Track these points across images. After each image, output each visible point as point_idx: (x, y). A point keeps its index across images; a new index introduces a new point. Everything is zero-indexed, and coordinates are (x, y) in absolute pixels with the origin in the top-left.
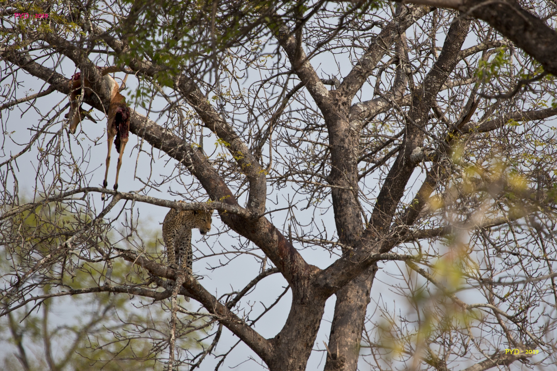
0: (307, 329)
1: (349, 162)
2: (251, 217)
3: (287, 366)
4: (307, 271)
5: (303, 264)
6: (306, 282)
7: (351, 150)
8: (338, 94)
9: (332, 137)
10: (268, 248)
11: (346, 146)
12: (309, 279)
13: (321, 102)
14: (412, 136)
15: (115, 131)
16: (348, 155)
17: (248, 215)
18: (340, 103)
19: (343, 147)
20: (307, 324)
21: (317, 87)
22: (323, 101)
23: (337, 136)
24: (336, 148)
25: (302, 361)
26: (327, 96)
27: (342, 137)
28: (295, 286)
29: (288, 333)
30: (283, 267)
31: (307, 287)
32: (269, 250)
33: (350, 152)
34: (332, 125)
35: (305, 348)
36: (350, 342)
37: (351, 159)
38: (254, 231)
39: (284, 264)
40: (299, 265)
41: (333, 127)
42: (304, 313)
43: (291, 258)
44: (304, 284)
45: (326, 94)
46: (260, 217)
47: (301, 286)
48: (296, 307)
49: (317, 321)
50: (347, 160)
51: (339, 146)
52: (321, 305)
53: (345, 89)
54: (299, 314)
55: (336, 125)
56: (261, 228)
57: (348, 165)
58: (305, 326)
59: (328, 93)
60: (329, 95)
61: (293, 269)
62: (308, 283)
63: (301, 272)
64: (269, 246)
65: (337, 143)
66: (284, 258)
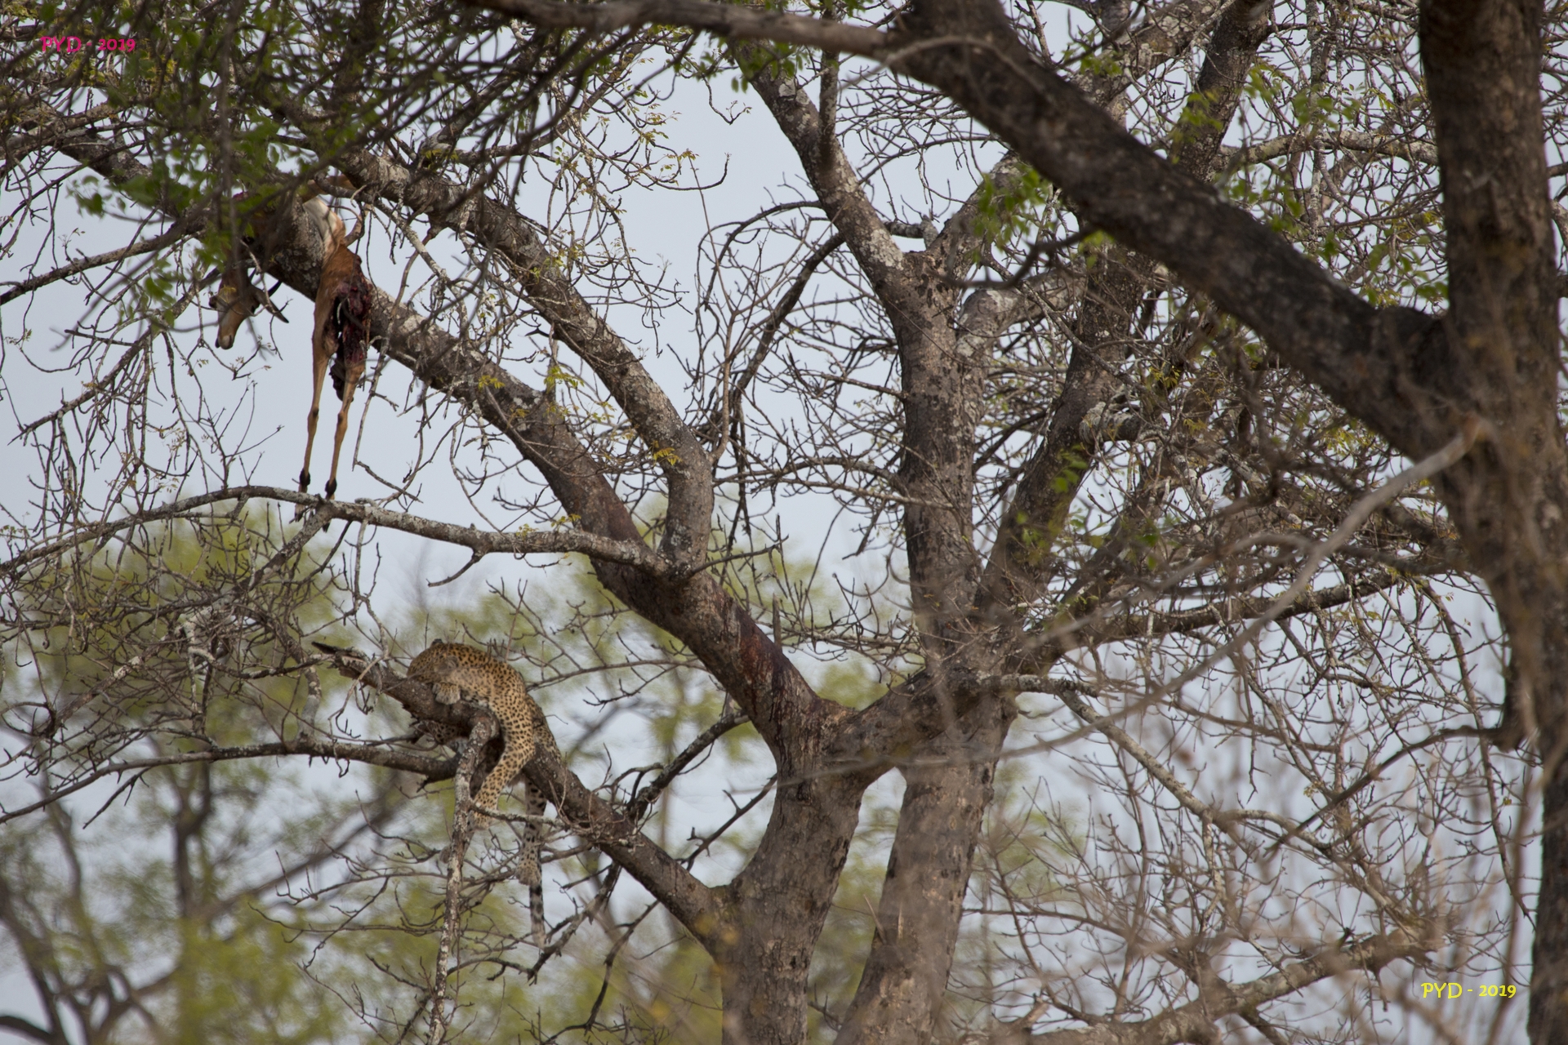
0: (812, 863)
1: (952, 437)
2: (671, 574)
3: (760, 958)
4: (815, 715)
5: (809, 697)
6: (811, 743)
7: (957, 406)
8: (929, 262)
9: (910, 373)
10: (715, 653)
11: (943, 395)
12: (819, 736)
13: (882, 282)
14: (1088, 376)
15: (331, 344)
16: (949, 420)
17: (661, 567)
18: (932, 285)
19: (936, 398)
20: (812, 852)
21: (873, 242)
22: (889, 278)
23: (922, 368)
24: (917, 400)
25: (800, 946)
26: (900, 267)
27: (935, 372)
28: (782, 753)
29: (763, 874)
30: (754, 702)
31: (815, 756)
32: (718, 659)
33: (954, 412)
34: (911, 341)
35: (806, 913)
36: (936, 901)
37: (957, 430)
38: (678, 610)
39: (754, 697)
40: (794, 700)
41: (913, 347)
42: (805, 821)
43: (775, 680)
44: (806, 747)
45: (897, 262)
46: (693, 573)
47: (799, 754)
48: (785, 806)
49: (838, 845)
50: (946, 432)
51: (925, 396)
52: (850, 804)
53: (947, 250)
54: (791, 825)
55: (919, 341)
56: (696, 601)
57: (949, 445)
58: (807, 855)
59: (900, 259)
60: (904, 265)
61: (779, 709)
62: (817, 744)
63: (800, 719)
64: (716, 648)
65: (921, 387)
66: (754, 682)
